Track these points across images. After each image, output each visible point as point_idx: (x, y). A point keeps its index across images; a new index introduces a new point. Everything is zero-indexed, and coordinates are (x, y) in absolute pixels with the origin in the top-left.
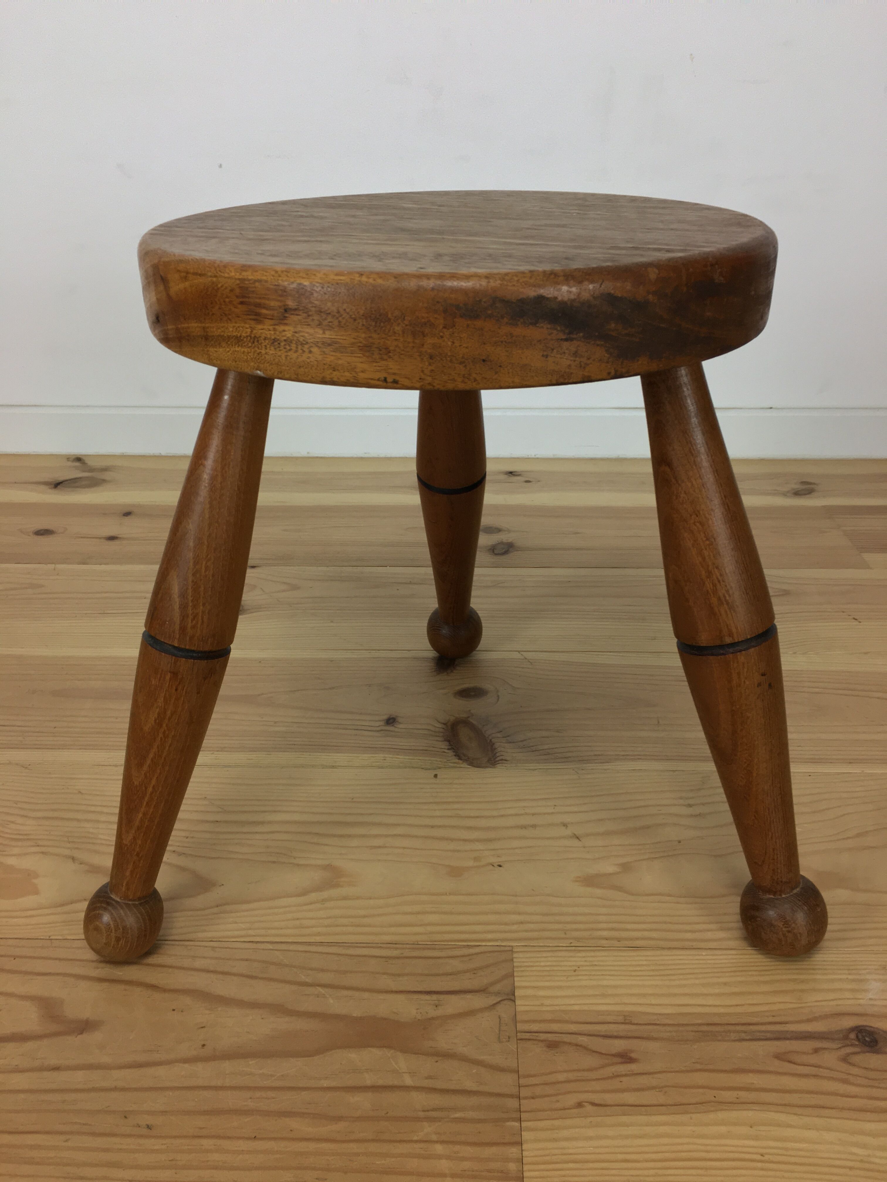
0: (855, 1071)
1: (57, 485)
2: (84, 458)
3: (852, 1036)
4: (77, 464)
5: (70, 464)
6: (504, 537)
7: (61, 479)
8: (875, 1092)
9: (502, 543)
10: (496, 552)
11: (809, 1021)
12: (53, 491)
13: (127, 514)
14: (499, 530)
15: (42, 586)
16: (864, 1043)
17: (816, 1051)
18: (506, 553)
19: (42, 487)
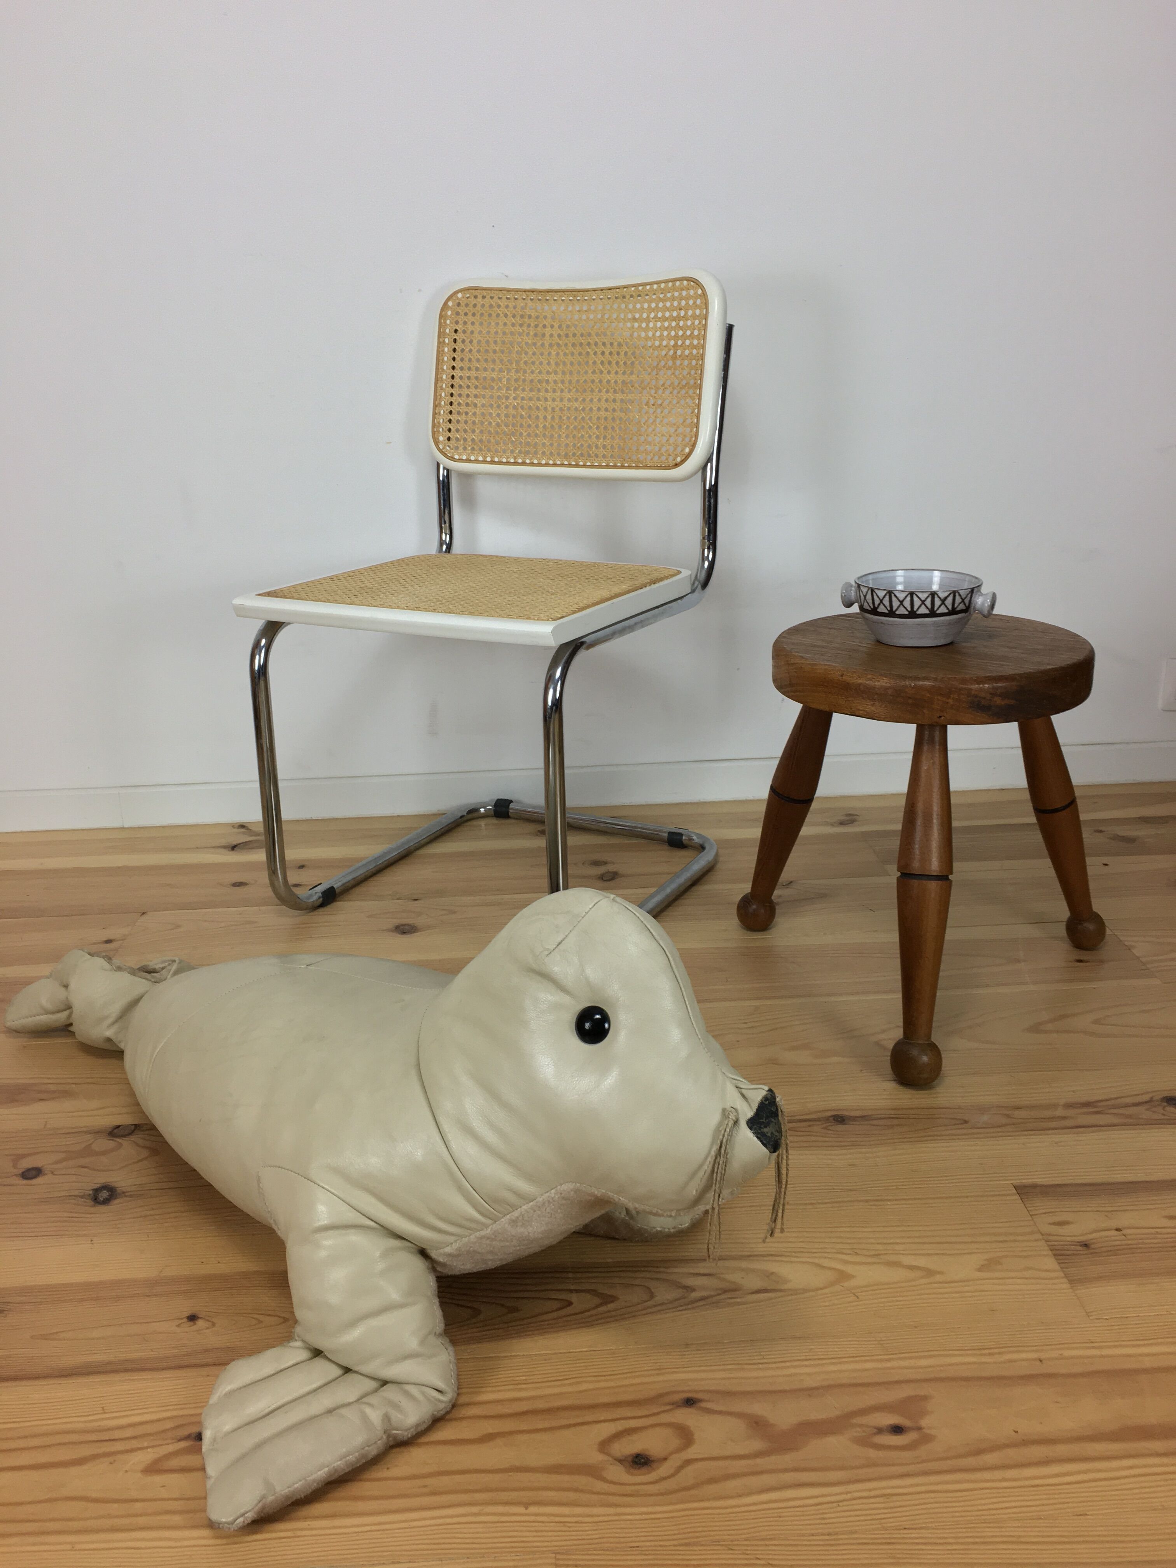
0: (830, 1132)
1: (233, 848)
2: (246, 825)
3: (831, 1118)
4: (243, 830)
5: (236, 830)
6: (611, 868)
7: (235, 843)
8: (840, 1139)
9: (608, 872)
10: (604, 879)
11: (807, 1114)
12: (232, 852)
13: (302, 867)
14: (605, 863)
15: (256, 922)
16: (837, 1121)
17: (810, 1126)
18: (612, 879)
19: (223, 851)
